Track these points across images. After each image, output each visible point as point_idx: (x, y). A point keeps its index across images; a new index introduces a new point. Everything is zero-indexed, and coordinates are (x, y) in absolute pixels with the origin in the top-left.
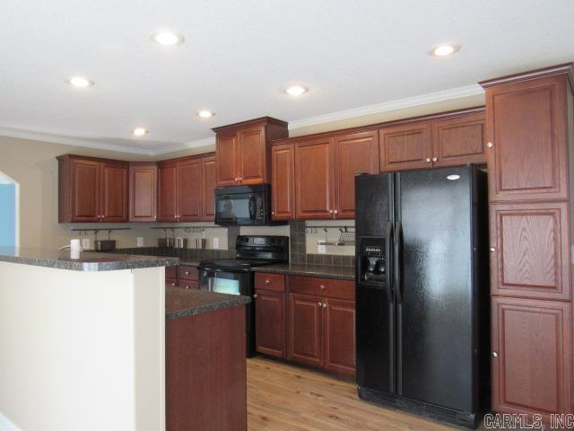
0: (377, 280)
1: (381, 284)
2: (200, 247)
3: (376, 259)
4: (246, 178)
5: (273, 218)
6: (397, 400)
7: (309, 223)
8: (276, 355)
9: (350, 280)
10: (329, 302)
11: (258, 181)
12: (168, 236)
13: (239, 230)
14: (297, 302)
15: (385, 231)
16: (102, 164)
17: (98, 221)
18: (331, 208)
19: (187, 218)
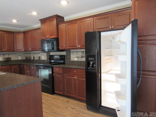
0: (93, 69)
1: (94, 71)
2: (38, 59)
3: (93, 62)
4: (50, 36)
5: (60, 49)
6: (100, 110)
7: (72, 50)
8: (61, 94)
9: (84, 69)
10: (78, 77)
11: (54, 37)
12: (29, 56)
13: (50, 53)
14: (67, 77)
15: (95, 52)
16: (4, 33)
17: (3, 51)
18: (78, 45)
19: (33, 50)
